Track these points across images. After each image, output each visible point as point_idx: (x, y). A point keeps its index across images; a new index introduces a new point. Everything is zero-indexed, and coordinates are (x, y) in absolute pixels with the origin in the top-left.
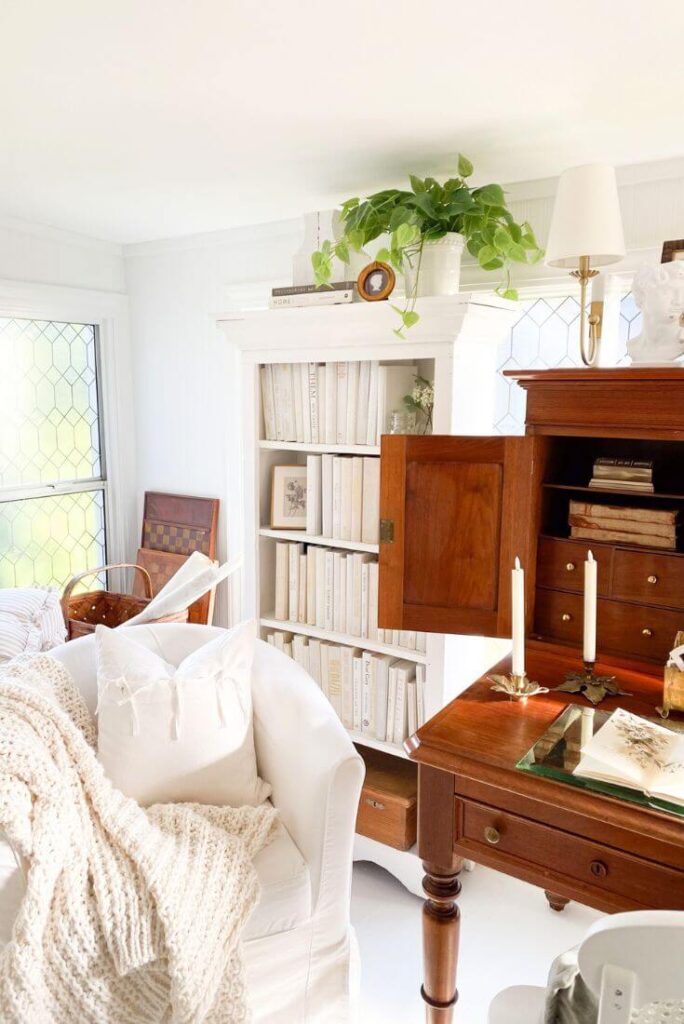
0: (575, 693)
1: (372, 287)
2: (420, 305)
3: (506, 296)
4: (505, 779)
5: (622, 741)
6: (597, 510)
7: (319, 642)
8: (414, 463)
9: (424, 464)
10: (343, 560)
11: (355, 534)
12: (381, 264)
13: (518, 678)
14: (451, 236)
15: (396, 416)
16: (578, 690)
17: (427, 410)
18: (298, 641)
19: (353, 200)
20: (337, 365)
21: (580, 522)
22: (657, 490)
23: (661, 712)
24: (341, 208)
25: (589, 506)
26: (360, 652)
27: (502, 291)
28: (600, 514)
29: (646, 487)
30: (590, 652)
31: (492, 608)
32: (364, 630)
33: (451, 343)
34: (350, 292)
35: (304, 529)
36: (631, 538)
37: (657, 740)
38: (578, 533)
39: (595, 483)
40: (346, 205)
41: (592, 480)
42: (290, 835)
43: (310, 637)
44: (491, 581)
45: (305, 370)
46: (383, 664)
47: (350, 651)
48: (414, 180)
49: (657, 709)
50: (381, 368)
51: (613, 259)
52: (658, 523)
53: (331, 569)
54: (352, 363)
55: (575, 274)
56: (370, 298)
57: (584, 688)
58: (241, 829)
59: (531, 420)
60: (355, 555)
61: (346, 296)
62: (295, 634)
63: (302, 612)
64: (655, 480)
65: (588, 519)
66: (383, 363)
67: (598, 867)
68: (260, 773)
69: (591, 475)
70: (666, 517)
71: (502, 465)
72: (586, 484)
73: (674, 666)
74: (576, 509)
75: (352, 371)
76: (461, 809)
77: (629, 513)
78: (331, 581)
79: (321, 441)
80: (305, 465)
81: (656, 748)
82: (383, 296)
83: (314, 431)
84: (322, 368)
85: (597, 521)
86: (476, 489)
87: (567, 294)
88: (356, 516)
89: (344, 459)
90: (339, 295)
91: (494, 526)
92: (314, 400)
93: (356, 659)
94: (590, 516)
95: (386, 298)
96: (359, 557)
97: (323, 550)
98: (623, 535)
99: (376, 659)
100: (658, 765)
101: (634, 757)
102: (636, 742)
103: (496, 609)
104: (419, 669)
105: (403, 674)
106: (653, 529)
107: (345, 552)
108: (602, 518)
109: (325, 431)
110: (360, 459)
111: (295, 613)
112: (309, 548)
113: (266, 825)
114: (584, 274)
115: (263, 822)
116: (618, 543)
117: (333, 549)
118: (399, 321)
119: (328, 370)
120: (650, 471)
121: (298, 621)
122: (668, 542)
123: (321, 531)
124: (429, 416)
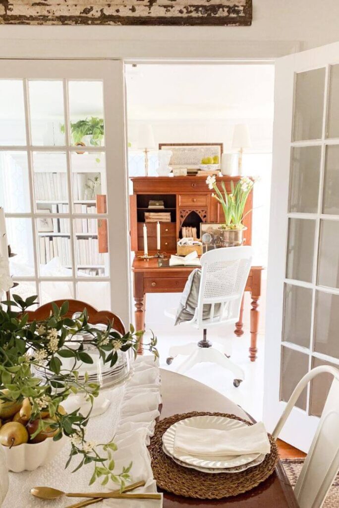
6: (152, 214)
13: (146, 254)
20: (61, 174)
21: (148, 218)
22: (165, 207)
25: (149, 213)
29: (162, 207)
30: (159, 247)
35: (53, 232)
38: (147, 221)
39: (150, 207)
45: (47, 175)
50: (78, 175)
51: (151, 148)
52: (167, 216)
53: (64, 244)
55: (144, 152)
56: (79, 153)
59: (134, 190)
64: (164, 205)
66: (78, 173)
69: (148, 205)
70: (169, 214)
72: (147, 207)
73: (179, 246)
74: (146, 214)
77: (160, 214)
79: (57, 199)
83: (53, 196)
84: (54, 174)
85: (151, 217)
92: (52, 185)
95: (83, 154)
97: (60, 238)
98: (158, 220)
102: (178, 259)
106: (165, 217)
108: (153, 216)
109: (58, 196)
112: (53, 238)
114: (146, 152)
117: (62, 236)
119: (58, 175)
120: (163, 203)
122: (169, 220)
123: (59, 231)
124: (93, 190)
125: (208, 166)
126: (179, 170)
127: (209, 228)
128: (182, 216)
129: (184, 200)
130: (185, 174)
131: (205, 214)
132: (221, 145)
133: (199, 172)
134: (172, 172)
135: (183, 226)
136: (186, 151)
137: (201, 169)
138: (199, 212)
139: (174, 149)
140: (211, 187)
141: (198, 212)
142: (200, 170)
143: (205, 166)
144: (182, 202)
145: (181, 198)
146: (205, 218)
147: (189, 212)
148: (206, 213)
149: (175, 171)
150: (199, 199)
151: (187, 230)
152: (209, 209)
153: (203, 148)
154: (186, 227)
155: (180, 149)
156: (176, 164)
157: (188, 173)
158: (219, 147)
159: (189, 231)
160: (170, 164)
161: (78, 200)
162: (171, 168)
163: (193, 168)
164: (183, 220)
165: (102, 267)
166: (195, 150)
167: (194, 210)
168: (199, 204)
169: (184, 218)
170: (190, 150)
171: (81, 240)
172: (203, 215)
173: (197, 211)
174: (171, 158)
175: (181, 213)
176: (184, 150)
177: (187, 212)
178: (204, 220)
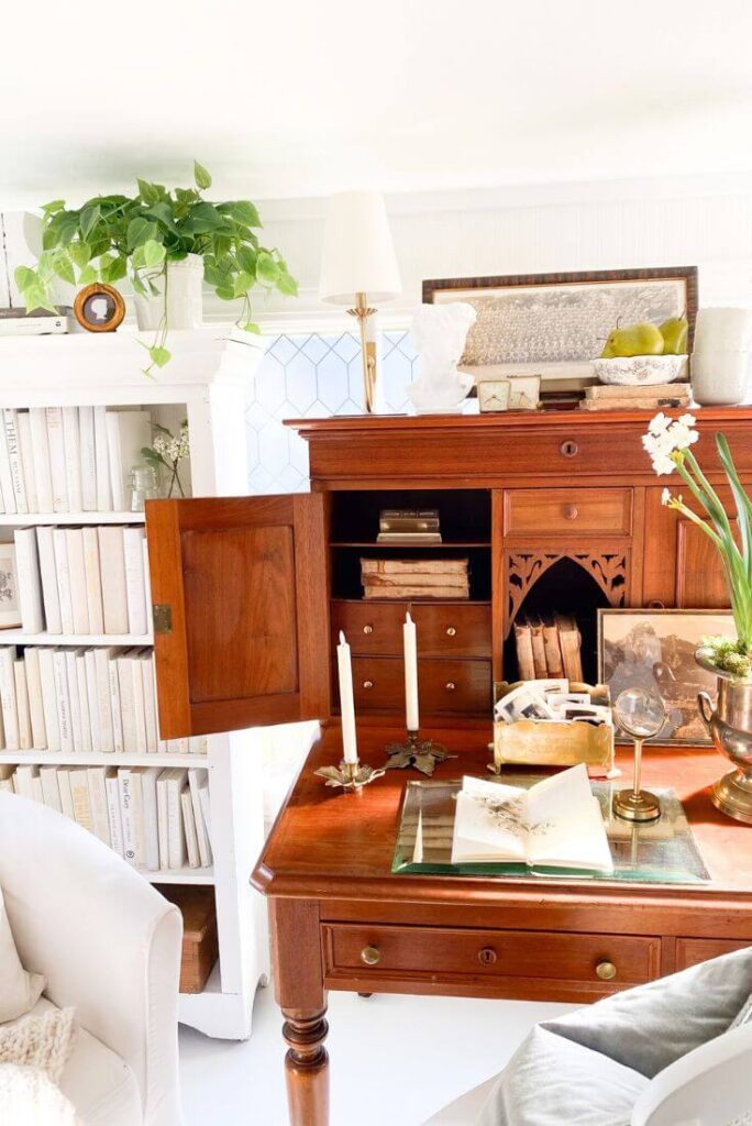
0: (407, 767)
1: (96, 314)
2: (172, 341)
3: (246, 329)
4: (385, 890)
5: (485, 812)
6: (390, 566)
7: (54, 770)
8: (190, 533)
9: (202, 533)
10: (80, 659)
11: (95, 623)
12: (102, 286)
13: (351, 765)
14: (191, 256)
15: (137, 473)
16: (408, 763)
17: (172, 465)
18: (22, 775)
19: (55, 203)
20: (46, 411)
21: (374, 581)
22: (445, 540)
23: (493, 769)
24: (41, 214)
25: (381, 563)
26: (113, 771)
27: (243, 324)
28: (393, 571)
29: (434, 537)
30: (413, 720)
31: (293, 689)
32: (118, 742)
33: (207, 385)
34: (63, 320)
35: (19, 627)
36: (426, 592)
37: (513, 803)
38: (372, 592)
39: (386, 537)
40: (48, 208)
41: (380, 535)
42: (93, 1035)
43: (40, 766)
44: (290, 660)
46: (148, 778)
47: (101, 772)
48: (142, 186)
49: (489, 766)
50: (109, 414)
51: (386, 297)
52: (451, 574)
53: (63, 675)
54: (67, 409)
55: (351, 312)
56: (95, 328)
57: (413, 760)
58: (28, 1052)
59: (315, 474)
60: (96, 651)
61: (58, 324)
62: (17, 765)
63: (25, 734)
64: (441, 530)
65: (382, 577)
66: (110, 409)
67: (488, 954)
68: (25, 967)
69: (378, 530)
70: (459, 567)
71: (292, 527)
72: (374, 541)
73: (501, 719)
75: (69, 419)
76: (329, 936)
77: (422, 565)
78: (65, 690)
79: (32, 509)
80: (13, 542)
81: (515, 811)
82: (110, 327)
83: (21, 498)
84: (24, 414)
85: (390, 578)
86: (266, 557)
87: (313, 330)
88: (94, 601)
89: (69, 532)
90: (46, 323)
91: (288, 598)
93: (108, 780)
94: (384, 573)
95: (114, 330)
96: (102, 654)
97: (47, 652)
98: (418, 589)
99: (138, 775)
100: (526, 829)
101: (504, 827)
102: (497, 809)
103: (298, 690)
104: (192, 777)
105: (174, 784)
106: (447, 580)
107: (83, 650)
108: (396, 574)
109: (36, 496)
110: (93, 530)
111: (15, 739)
112: (26, 650)
113: (63, 1034)
114: (362, 312)
115: (58, 1031)
116: (414, 598)
117: (61, 648)
118: (147, 359)
119: (33, 419)
120: (438, 520)
121: (20, 748)
122: (463, 592)
123: (44, 627)
124: (175, 471)
125: (638, 365)
126: (506, 385)
127: (638, 632)
128: (515, 580)
129: (527, 513)
130: (532, 402)
131: (620, 571)
132: (688, 275)
133: (595, 390)
134: (473, 394)
135: (521, 620)
136: (535, 308)
137: (604, 376)
138: (594, 563)
139: (484, 300)
140: (663, 465)
141: (586, 564)
142: (598, 382)
143: (624, 363)
144: (515, 521)
145: (513, 506)
146: (619, 590)
147: (547, 564)
148: (623, 564)
149: (484, 390)
150: (592, 508)
151: (539, 639)
152: (637, 547)
153: (608, 292)
154: (535, 622)
155: (509, 300)
156: (494, 362)
157: (543, 395)
158: (679, 286)
159: (545, 641)
160: (468, 362)
161: (112, 509)
162: (469, 380)
163: (568, 372)
164: (520, 595)
165: (202, 763)
166: (572, 300)
167: (571, 555)
168: (595, 526)
169: (527, 587)
170: (550, 302)
171: (124, 662)
172: (611, 576)
173: (580, 557)
174: (471, 334)
175: (511, 564)
176: (529, 301)
177: (540, 562)
178: (613, 594)
